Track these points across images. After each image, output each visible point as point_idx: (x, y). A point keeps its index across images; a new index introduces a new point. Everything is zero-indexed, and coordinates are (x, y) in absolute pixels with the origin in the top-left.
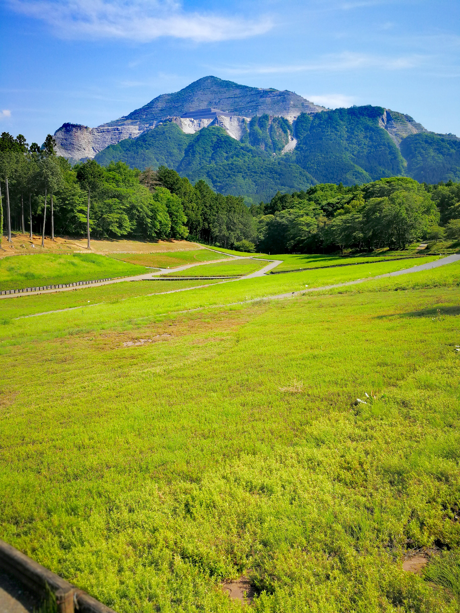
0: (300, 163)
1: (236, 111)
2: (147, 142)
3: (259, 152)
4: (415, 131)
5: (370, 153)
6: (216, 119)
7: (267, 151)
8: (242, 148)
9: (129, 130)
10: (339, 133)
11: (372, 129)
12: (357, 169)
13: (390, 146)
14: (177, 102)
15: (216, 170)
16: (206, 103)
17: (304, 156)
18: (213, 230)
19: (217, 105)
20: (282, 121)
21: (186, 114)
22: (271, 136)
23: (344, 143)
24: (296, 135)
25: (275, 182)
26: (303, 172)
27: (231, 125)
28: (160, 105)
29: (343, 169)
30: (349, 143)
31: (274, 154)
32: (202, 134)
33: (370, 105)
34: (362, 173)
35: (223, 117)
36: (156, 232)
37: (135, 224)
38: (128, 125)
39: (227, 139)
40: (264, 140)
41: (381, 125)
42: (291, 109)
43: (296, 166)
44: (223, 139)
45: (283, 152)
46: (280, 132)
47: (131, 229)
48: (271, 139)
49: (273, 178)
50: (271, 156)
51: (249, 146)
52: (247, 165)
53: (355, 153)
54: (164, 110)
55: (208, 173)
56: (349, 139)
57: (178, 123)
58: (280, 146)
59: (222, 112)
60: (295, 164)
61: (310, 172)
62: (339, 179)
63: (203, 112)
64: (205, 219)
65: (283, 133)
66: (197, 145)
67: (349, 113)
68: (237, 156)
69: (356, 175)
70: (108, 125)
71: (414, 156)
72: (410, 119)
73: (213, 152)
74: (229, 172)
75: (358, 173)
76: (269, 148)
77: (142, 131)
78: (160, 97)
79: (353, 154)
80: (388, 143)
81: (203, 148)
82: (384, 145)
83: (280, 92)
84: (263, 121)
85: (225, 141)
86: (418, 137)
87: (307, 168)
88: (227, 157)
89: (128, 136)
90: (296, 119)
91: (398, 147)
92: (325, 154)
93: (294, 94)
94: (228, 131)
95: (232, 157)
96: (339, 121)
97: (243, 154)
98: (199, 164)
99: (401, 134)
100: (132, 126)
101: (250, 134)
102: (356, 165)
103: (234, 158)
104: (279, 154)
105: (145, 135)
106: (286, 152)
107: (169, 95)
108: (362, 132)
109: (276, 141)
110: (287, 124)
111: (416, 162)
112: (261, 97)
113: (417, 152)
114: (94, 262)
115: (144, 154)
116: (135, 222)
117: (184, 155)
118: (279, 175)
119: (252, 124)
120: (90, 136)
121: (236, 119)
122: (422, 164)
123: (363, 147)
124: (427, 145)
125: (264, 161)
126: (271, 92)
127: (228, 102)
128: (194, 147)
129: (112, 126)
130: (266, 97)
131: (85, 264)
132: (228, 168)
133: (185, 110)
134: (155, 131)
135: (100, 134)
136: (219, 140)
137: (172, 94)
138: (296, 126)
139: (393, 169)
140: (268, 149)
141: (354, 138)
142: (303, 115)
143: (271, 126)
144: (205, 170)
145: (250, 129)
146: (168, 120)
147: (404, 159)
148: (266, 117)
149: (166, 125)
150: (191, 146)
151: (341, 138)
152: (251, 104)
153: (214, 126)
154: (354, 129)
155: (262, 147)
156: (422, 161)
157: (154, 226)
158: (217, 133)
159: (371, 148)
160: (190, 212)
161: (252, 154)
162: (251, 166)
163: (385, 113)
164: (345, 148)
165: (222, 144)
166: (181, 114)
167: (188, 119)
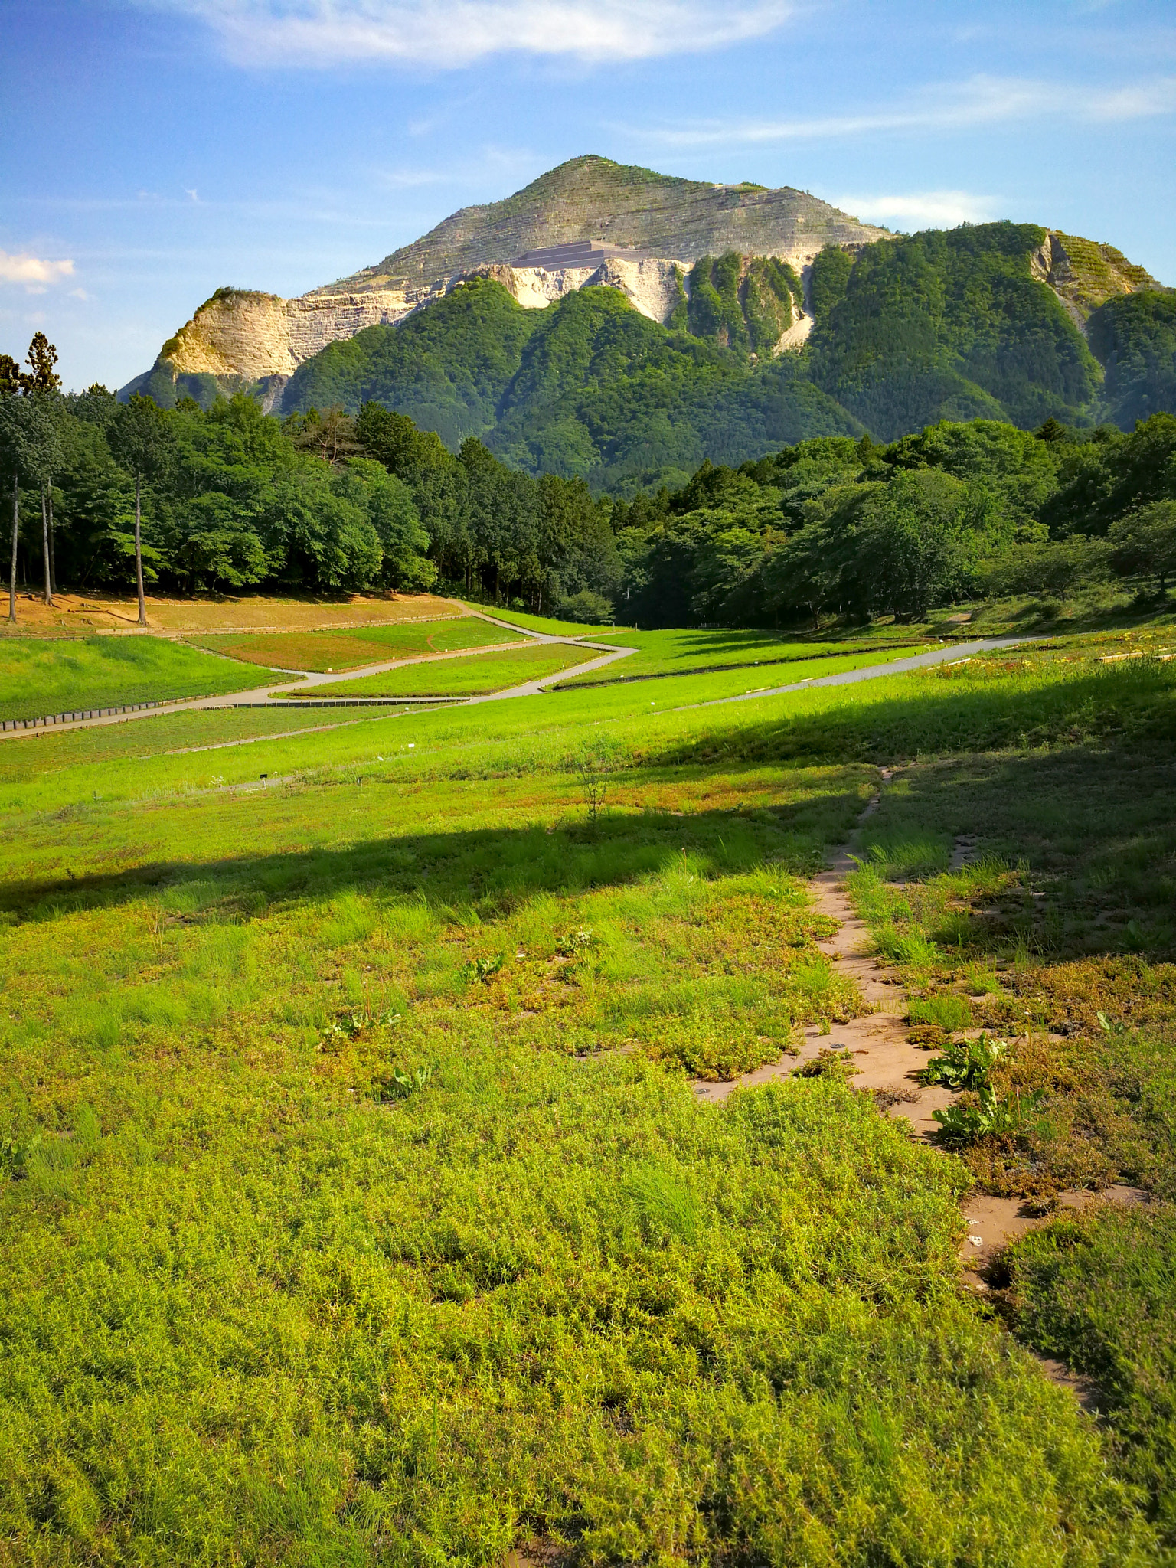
0: (820, 378)
1: (653, 244)
2: (425, 333)
3: (714, 353)
4: (1127, 288)
5: (1006, 347)
6: (603, 267)
7: (734, 348)
8: (669, 343)
9: (381, 302)
10: (924, 298)
11: (1013, 285)
12: (967, 392)
13: (1059, 329)
14: (505, 227)
15: (601, 401)
16: (578, 227)
17: (834, 362)
18: (502, 567)
19: (605, 231)
20: (774, 268)
21: (524, 257)
22: (744, 310)
23: (939, 322)
24: (811, 306)
25: (754, 430)
26: (825, 404)
27: (642, 282)
28: (462, 235)
29: (931, 392)
30: (952, 323)
31: (754, 355)
32: (566, 307)
33: (1008, 222)
34: (983, 403)
35: (620, 261)
36: (339, 575)
37: (282, 555)
38: (379, 288)
39: (631, 321)
40: (726, 320)
41: (1036, 272)
42: (798, 235)
43: (807, 387)
44: (619, 321)
45: (777, 351)
46: (770, 297)
47: (271, 569)
48: (746, 318)
49: (747, 419)
50: (744, 360)
51: (688, 336)
52: (679, 387)
53: (967, 347)
54: (469, 248)
55: (579, 409)
56: (950, 311)
57: (505, 281)
58: (768, 334)
59: (618, 249)
60: (807, 382)
61: (844, 404)
62: (921, 418)
63: (570, 250)
64: (482, 540)
65: (777, 302)
66: (552, 338)
67: (950, 244)
68: (656, 364)
69: (967, 407)
70: (331, 289)
71: (1124, 355)
72: (1115, 258)
73: (594, 354)
74: (634, 405)
75: (973, 401)
76: (741, 340)
77: (413, 305)
78: (460, 214)
79: (961, 353)
80: (1055, 321)
81: (570, 344)
82: (1044, 325)
83: (770, 193)
84: (724, 271)
85: (626, 326)
86: (1133, 305)
87: (839, 392)
88: (630, 367)
89: (379, 317)
90: (810, 263)
91: (1080, 329)
92: (884, 354)
93: (807, 196)
94: (633, 299)
95: (643, 368)
96: (925, 264)
97: (671, 358)
98: (559, 386)
99: (1091, 295)
100: (389, 293)
101: (690, 305)
102: (967, 382)
103: (648, 371)
104: (767, 356)
105: (421, 314)
106: (783, 350)
107: (482, 208)
108: (986, 294)
109: (757, 321)
110: (786, 277)
111: (1127, 370)
112: (721, 206)
113: (1131, 344)
114: (133, 660)
115: (417, 364)
116: (280, 551)
117: (519, 364)
118: (764, 411)
119: (695, 277)
120: (284, 320)
121: (654, 267)
122: (1144, 375)
123: (988, 332)
124: (1157, 325)
125: (725, 374)
126: (747, 192)
127: (635, 223)
128: (546, 343)
129: (339, 293)
130: (734, 206)
131: (108, 665)
132: (630, 396)
133: (524, 246)
134: (444, 303)
135: (308, 314)
136: (610, 322)
137: (491, 207)
138: (810, 282)
139: (1066, 390)
140: (738, 344)
141: (963, 310)
142: (829, 251)
143: (747, 283)
144: (572, 403)
145: (692, 292)
146: (479, 273)
147: (1097, 363)
148: (732, 259)
149: (474, 287)
150: (539, 340)
151: (928, 309)
152: (693, 226)
153: (596, 288)
154: (963, 287)
155: (723, 339)
156: (1146, 366)
157: (335, 560)
158: (604, 305)
159: (1010, 334)
160: (438, 521)
161: (694, 356)
162: (691, 389)
163: (1047, 240)
164: (941, 337)
165: (617, 333)
166: (513, 257)
167: (530, 270)
